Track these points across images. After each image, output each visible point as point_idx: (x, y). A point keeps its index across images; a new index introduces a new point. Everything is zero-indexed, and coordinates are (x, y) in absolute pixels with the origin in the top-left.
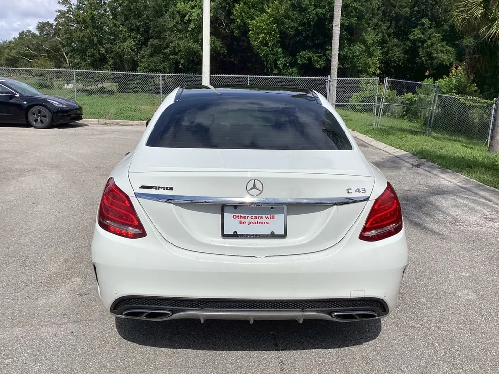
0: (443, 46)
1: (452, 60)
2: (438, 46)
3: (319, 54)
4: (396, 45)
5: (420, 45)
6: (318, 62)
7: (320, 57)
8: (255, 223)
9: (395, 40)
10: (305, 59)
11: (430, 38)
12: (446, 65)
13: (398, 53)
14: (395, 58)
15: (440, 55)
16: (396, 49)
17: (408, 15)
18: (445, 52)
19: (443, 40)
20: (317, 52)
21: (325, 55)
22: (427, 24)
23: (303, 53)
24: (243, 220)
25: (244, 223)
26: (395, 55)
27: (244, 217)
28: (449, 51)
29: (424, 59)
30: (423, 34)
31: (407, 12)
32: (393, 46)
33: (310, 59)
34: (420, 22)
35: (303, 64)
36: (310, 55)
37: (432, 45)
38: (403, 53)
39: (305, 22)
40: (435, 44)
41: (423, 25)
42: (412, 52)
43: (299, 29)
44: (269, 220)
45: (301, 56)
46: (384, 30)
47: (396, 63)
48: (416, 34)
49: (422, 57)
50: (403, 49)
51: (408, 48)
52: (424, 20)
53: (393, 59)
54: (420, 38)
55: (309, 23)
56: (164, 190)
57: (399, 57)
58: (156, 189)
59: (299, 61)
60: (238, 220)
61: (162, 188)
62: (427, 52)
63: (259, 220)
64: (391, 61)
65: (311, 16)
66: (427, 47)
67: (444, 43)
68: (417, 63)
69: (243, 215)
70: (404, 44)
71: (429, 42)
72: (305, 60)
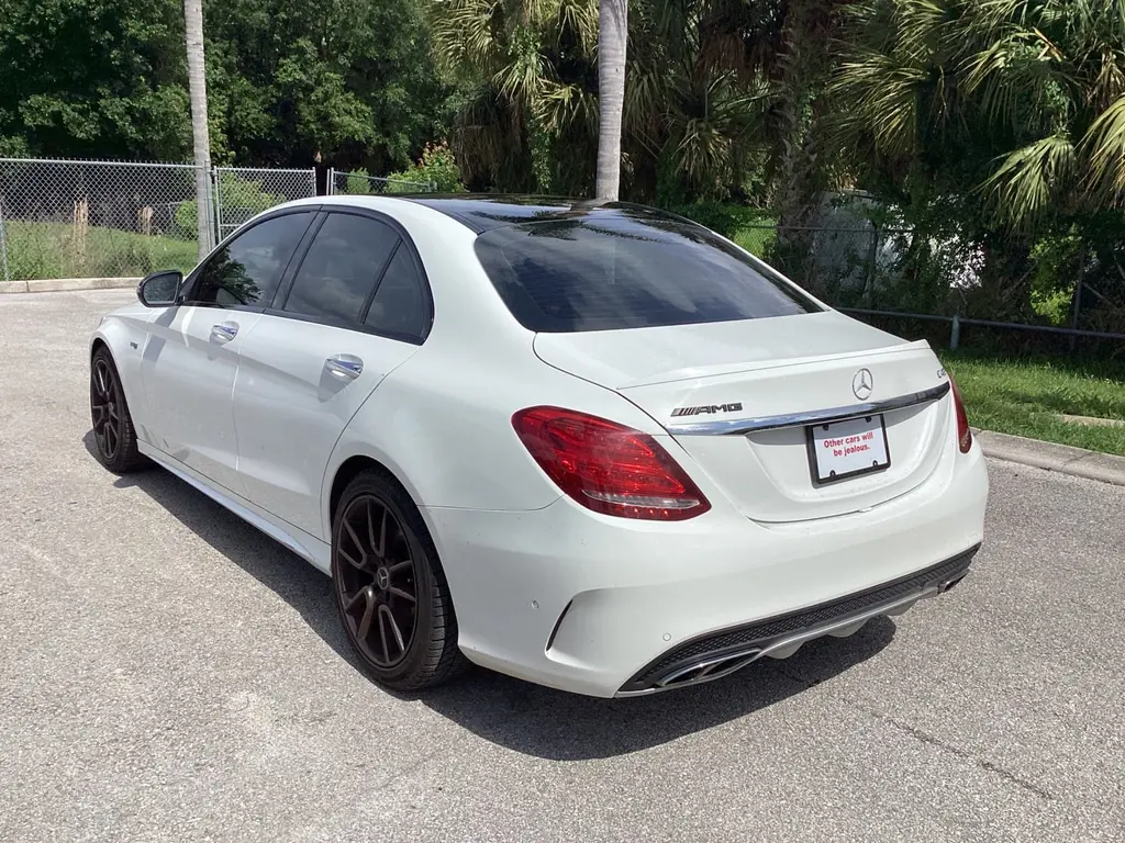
0: (348, 100)
1: (370, 131)
2: (338, 100)
3: (79, 106)
4: (246, 93)
5: (301, 95)
6: (80, 125)
7: (82, 112)
8: (853, 450)
9: (244, 81)
10: (42, 114)
11: (319, 83)
12: (360, 141)
13: (253, 110)
14: (250, 122)
15: (347, 119)
16: (249, 102)
17: (267, 28)
18: (354, 112)
19: (346, 89)
20: (76, 101)
21: (95, 107)
22: (309, 50)
23: (35, 100)
24: (837, 448)
25: (840, 452)
26: (249, 114)
27: (838, 443)
28: (362, 111)
29: (313, 126)
30: (305, 72)
31: (262, 22)
32: (240, 95)
33: (57, 116)
34: (294, 46)
35: (41, 128)
36: (56, 106)
37: (327, 97)
38: (266, 111)
39: (33, 22)
40: (331, 95)
41: (301, 51)
42: (285, 109)
43: (19, 42)
44: (868, 442)
45: (29, 107)
46: (216, 58)
47: (252, 133)
48: (289, 71)
49: (309, 121)
50: (263, 103)
51: (274, 100)
52: (303, 42)
53: (245, 125)
54: (301, 81)
55: (43, 28)
56: (725, 411)
57: (258, 119)
58: (709, 412)
59: (28, 121)
60: (831, 450)
61: (719, 409)
62: (318, 113)
63: (858, 444)
64: (242, 128)
65: (49, 11)
66: (317, 101)
67: (351, 95)
68: (298, 136)
69: (836, 440)
70: (265, 92)
71: (319, 92)
72: (45, 118)
